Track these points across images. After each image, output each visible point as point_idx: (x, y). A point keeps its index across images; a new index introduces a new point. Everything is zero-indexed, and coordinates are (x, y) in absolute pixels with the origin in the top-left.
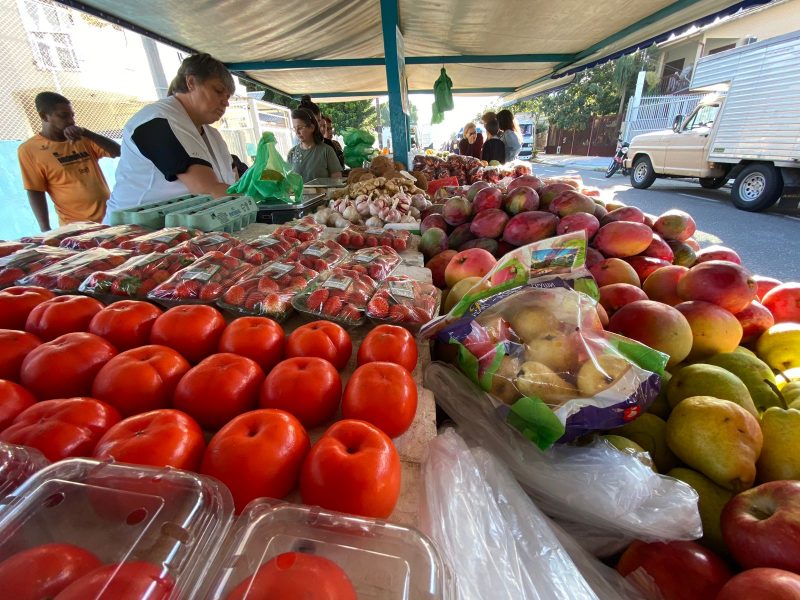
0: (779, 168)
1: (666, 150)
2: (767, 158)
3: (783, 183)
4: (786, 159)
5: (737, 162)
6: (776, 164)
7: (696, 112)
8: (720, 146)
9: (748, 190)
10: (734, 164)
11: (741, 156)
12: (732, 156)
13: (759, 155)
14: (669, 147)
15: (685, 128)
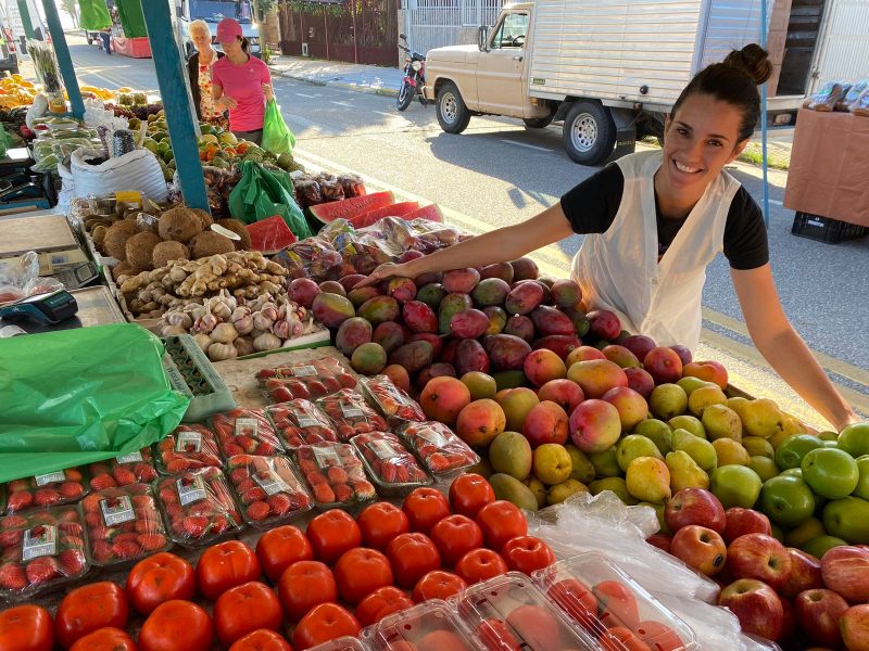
0: (607, 108)
1: (476, 76)
2: (593, 95)
3: (615, 128)
4: (612, 96)
5: (562, 98)
6: (605, 103)
7: (503, 22)
8: (539, 75)
9: (580, 136)
10: (560, 102)
11: (565, 91)
12: (554, 90)
13: (585, 91)
14: (479, 73)
15: (493, 45)
